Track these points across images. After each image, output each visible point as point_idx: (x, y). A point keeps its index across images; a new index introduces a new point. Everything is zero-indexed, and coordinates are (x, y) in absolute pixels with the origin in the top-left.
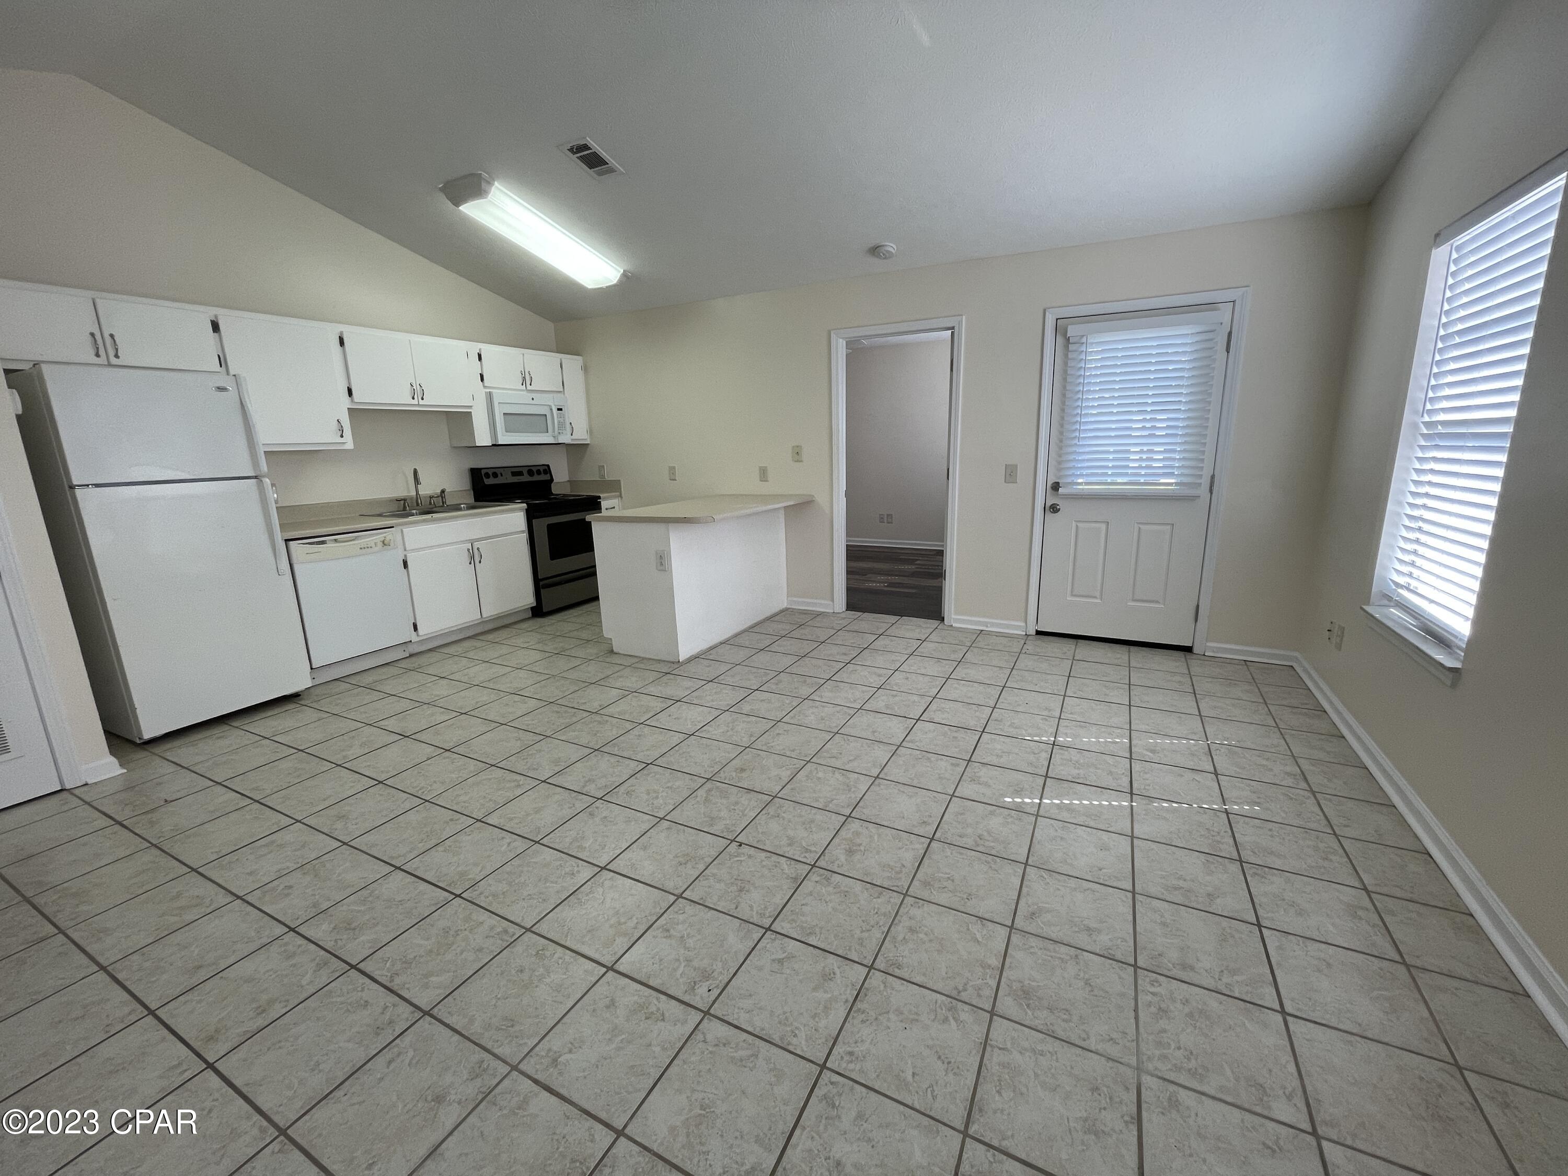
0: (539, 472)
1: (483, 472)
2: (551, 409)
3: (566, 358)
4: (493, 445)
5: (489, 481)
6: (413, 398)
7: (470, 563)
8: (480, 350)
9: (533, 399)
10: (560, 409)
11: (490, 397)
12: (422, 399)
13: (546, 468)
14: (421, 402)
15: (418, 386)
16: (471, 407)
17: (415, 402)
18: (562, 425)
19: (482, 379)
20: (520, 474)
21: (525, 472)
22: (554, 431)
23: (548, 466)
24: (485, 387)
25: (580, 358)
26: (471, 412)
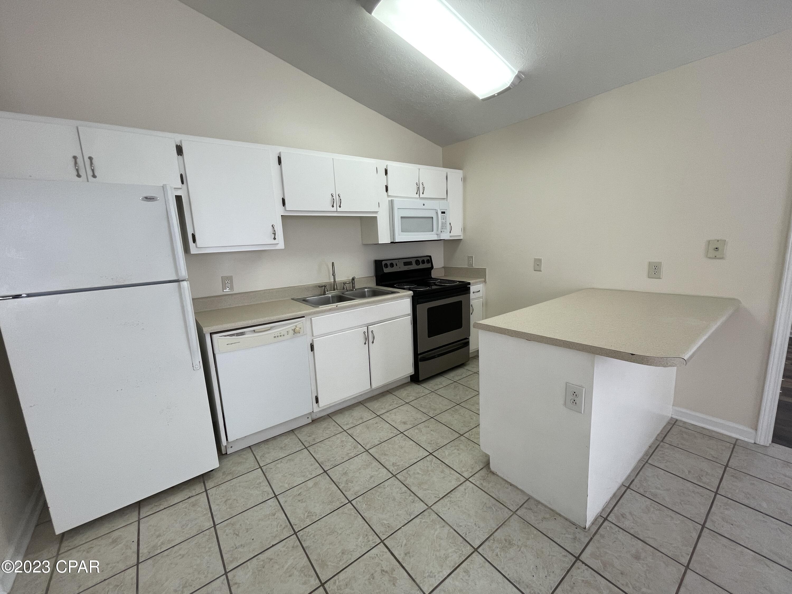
0: (423, 262)
1: (383, 263)
2: (437, 213)
3: (450, 172)
4: (391, 243)
5: (386, 270)
6: (333, 206)
7: (365, 344)
8: (387, 166)
9: (424, 205)
10: (443, 213)
11: (392, 202)
12: (340, 207)
13: (429, 258)
14: (339, 209)
15: (337, 196)
16: (376, 212)
17: (334, 209)
18: (444, 225)
19: (387, 190)
20: (409, 263)
21: (414, 263)
22: (438, 230)
23: (430, 257)
24: (388, 196)
25: (460, 172)
26: (377, 217)
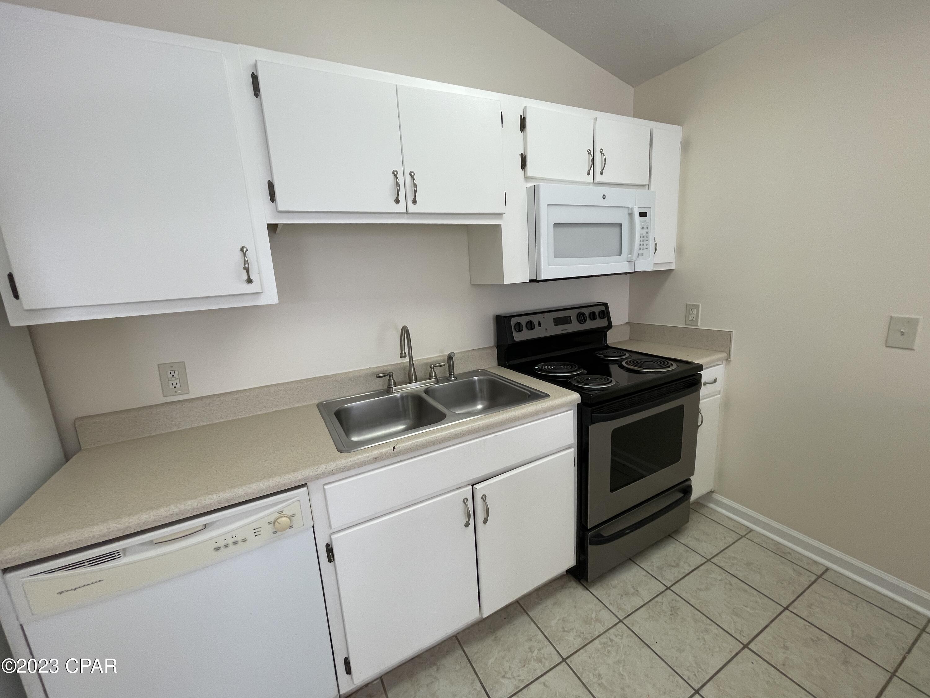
0: (593, 316)
1: (514, 321)
2: (631, 215)
3: (660, 129)
4: (531, 281)
5: (518, 337)
6: (397, 201)
7: (467, 525)
8: (525, 110)
9: (604, 197)
10: (643, 215)
11: (534, 194)
12: (414, 202)
13: (603, 308)
14: (412, 208)
15: (408, 178)
16: (500, 215)
17: (401, 208)
18: (644, 239)
19: (524, 165)
20: (566, 320)
21: (574, 319)
22: (631, 252)
23: (606, 305)
24: (527, 178)
25: (679, 128)
26: (501, 225)
